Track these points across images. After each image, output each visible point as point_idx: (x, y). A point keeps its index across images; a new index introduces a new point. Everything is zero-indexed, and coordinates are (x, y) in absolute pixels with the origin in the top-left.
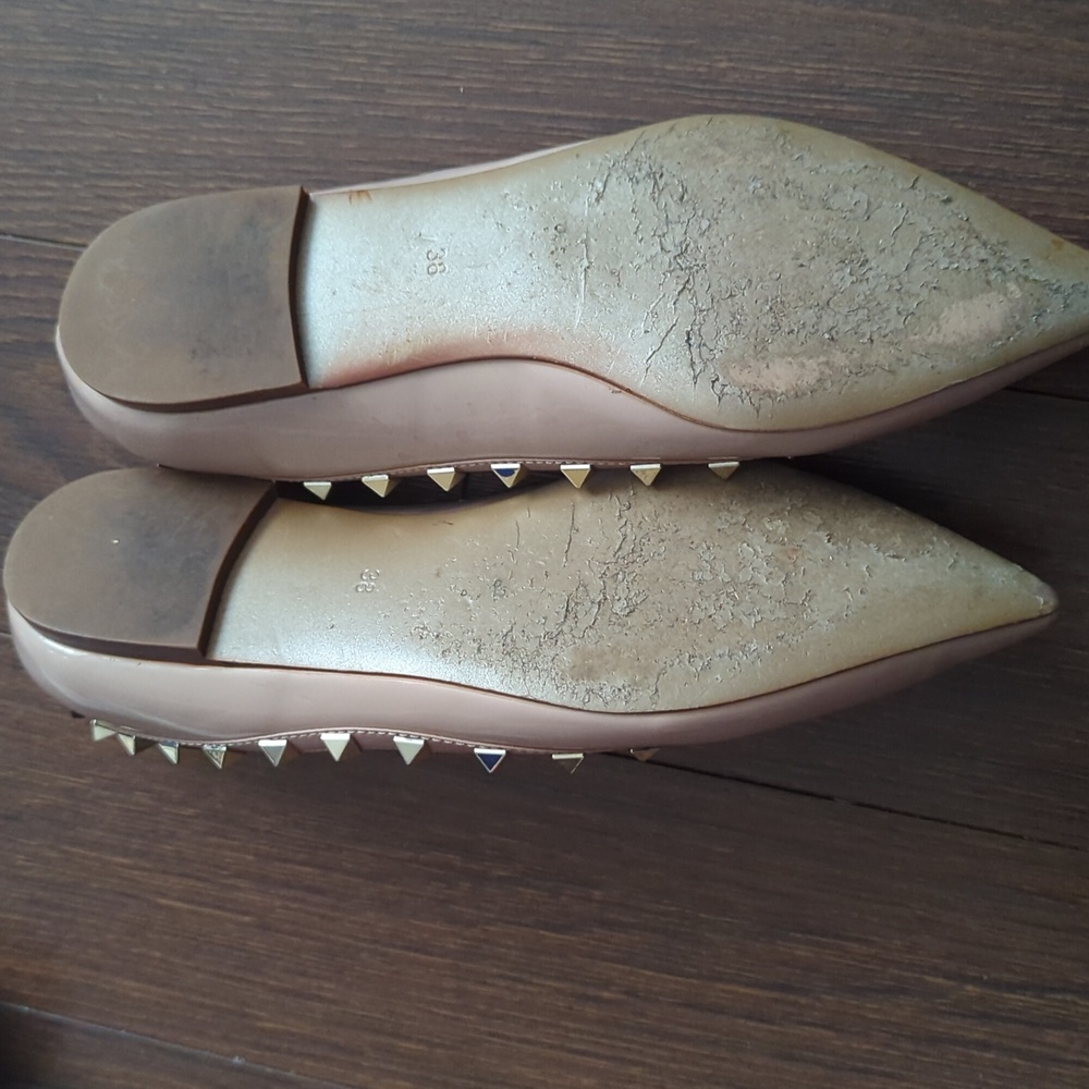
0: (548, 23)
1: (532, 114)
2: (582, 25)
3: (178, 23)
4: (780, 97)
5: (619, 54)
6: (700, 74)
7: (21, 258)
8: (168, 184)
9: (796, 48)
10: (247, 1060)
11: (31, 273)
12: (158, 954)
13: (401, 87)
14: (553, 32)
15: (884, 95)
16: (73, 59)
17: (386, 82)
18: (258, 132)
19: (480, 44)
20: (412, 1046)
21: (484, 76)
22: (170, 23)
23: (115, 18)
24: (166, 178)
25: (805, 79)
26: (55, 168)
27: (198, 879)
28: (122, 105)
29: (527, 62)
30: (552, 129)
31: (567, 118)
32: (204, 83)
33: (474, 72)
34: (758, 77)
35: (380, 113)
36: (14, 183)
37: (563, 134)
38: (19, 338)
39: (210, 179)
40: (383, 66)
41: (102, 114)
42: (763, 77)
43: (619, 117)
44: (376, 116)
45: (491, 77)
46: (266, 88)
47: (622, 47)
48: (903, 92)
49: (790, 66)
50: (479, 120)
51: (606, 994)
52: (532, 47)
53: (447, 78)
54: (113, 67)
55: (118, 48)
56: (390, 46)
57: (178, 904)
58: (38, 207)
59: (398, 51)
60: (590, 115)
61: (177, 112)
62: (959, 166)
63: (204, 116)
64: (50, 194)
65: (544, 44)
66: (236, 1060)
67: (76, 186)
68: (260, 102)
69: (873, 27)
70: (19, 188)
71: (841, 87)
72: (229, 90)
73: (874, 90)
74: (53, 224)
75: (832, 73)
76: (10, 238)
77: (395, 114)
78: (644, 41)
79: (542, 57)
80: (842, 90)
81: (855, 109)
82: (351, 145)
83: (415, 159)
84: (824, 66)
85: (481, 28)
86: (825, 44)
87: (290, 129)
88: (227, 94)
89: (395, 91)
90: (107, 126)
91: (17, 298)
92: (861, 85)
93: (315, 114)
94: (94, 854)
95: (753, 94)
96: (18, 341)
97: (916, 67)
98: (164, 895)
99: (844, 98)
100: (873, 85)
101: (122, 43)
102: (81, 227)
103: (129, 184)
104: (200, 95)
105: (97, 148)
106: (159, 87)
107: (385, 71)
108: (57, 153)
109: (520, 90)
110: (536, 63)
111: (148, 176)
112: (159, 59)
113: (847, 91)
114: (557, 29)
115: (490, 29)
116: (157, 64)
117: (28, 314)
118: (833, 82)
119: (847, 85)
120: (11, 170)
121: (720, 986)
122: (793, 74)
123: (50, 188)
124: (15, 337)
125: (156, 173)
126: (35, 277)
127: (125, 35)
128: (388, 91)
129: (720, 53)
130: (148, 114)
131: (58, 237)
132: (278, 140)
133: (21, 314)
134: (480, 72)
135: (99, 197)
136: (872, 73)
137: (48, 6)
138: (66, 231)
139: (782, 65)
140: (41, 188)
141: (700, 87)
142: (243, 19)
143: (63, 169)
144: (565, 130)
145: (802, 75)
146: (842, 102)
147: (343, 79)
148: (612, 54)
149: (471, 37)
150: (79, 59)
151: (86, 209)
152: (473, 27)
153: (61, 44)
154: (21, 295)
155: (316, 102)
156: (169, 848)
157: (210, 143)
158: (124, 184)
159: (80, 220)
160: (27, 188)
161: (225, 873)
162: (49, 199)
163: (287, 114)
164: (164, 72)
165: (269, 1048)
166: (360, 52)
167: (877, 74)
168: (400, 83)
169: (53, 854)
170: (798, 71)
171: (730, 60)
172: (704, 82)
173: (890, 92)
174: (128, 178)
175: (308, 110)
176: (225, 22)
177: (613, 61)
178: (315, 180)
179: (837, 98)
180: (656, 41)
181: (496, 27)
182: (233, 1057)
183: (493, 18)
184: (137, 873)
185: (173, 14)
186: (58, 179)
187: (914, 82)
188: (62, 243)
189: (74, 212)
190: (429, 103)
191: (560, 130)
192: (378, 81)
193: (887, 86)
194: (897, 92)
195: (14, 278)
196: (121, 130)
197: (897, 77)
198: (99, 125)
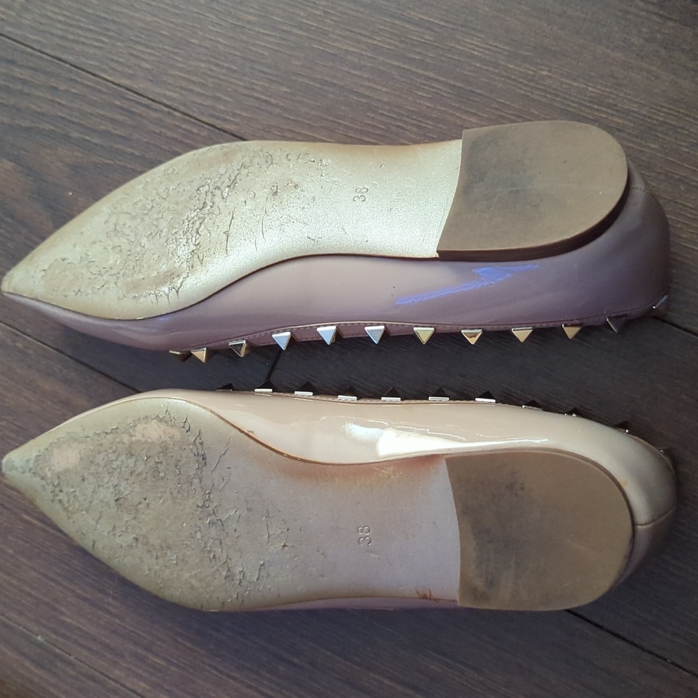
0: (442, 20)
1: (416, 73)
2: (462, 26)
4: (574, 102)
5: (481, 50)
6: (528, 74)
7: (71, 80)
8: (176, 58)
9: (593, 74)
10: (45, 640)
11: (73, 91)
12: (11, 551)
13: (340, 35)
14: (443, 26)
17: (331, 29)
18: (242, 41)
19: (397, 22)
20: (158, 661)
21: (392, 41)
24: (175, 54)
25: (594, 95)
26: (107, 30)
29: (423, 40)
30: (425, 85)
31: (437, 81)
33: (387, 37)
34: (564, 86)
35: (321, 48)
36: (80, 33)
37: (431, 89)
38: (53, 128)
39: (202, 61)
40: (333, 20)
42: (567, 87)
43: (469, 88)
44: (319, 49)
45: (398, 43)
46: (255, 15)
47: (484, 46)
48: (653, 119)
49: (587, 85)
50: (382, 68)
51: (296, 660)
52: (428, 32)
53: (369, 37)
56: (340, 9)
57: (34, 521)
58: (92, 51)
59: (345, 14)
60: (452, 82)
61: (196, 15)
62: (677, 174)
63: (212, 22)
65: (436, 32)
66: (39, 638)
68: (249, 22)
69: (645, 73)
70: (82, 36)
71: (615, 105)
72: (232, 10)
73: (637, 113)
74: (97, 64)
75: (612, 96)
76: (68, 66)
77: (330, 51)
78: (499, 46)
79: (431, 39)
81: (620, 121)
82: (297, 63)
83: (335, 81)
84: (608, 90)
85: (399, 12)
86: (612, 76)
87: (262, 44)
88: (230, 12)
89: (335, 37)
90: (150, 13)
91: (59, 103)
92: (628, 107)
93: (281, 38)
95: (558, 96)
96: (52, 130)
97: (667, 105)
98: (28, 514)
99: (615, 113)
100: (636, 110)
102: (114, 69)
103: (153, 52)
104: (213, 9)
105: (140, 24)
107: (332, 23)
108: (114, 22)
109: (413, 56)
110: (427, 42)
111: (165, 49)
113: (618, 108)
114: (446, 25)
115: (405, 14)
117: (63, 115)
118: (611, 101)
119: (619, 105)
120: (82, 25)
121: (372, 675)
122: (587, 89)
123: (103, 42)
124: (51, 127)
125: (170, 49)
126: (75, 93)
128: (331, 35)
129: (545, 65)
130: (178, 12)
131: (98, 73)
132: (253, 49)
133: (60, 114)
134: (391, 39)
135: (132, 55)
136: (637, 102)
138: (104, 71)
139: (581, 83)
140: (97, 40)
141: (526, 83)
143: (114, 32)
144: (434, 87)
145: (591, 92)
146: (613, 115)
147: (305, 21)
148: (477, 49)
149: (392, 16)
151: (121, 60)
152: (395, 11)
154: (64, 103)
155: (284, 31)
157: (211, 39)
158: (149, 51)
159: (115, 66)
160: (89, 38)
162: (100, 48)
163: (264, 34)
165: (63, 636)
166: (320, 8)
167: (640, 103)
168: (339, 33)
170: (590, 89)
171: (550, 71)
172: (529, 81)
173: (645, 116)
174: (153, 48)
175: (277, 35)
177: (475, 53)
178: (268, 79)
179: (610, 111)
180: (507, 48)
181: (408, 14)
182: (37, 635)
183: (409, 8)
186: (110, 37)
187: (661, 114)
188: (99, 77)
190: (354, 50)
191: (431, 87)
192: (327, 29)
193: (644, 113)
194: (650, 117)
195: (62, 91)
196: (158, 17)
197: (652, 108)
198: (145, 11)
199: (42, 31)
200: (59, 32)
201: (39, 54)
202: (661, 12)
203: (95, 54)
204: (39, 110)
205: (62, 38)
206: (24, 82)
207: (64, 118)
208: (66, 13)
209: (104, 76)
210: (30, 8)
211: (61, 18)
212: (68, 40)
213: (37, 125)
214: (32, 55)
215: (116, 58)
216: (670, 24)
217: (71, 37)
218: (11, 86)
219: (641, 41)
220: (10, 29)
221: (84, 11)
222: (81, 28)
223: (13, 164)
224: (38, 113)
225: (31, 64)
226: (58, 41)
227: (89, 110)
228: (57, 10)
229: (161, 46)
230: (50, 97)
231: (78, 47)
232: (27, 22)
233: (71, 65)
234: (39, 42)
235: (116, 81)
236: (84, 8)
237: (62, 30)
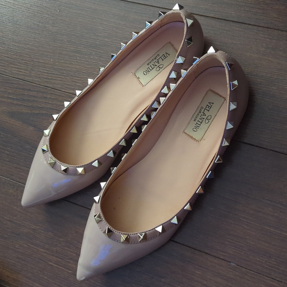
3: (99, 43)
7: (51, 93)
12: (46, 278)
15: (268, 78)
16: (73, 48)
22: (97, 43)
23: (85, 40)
25: (248, 71)
26: (64, 73)
27: (60, 258)
28: (82, 60)
32: (103, 57)
36: (53, 76)
41: (77, 62)
54: (83, 51)
55: (84, 47)
57: (53, 264)
58: (58, 82)
61: (95, 63)
62: (285, 97)
64: (61, 79)
67: (67, 78)
69: (267, 61)
70: (54, 77)
71: (257, 75)
73: (266, 76)
74: (60, 86)
75: (255, 71)
76: (50, 88)
80: (257, 76)
84: (253, 69)
86: (254, 64)
90: (78, 65)
91: (48, 103)
92: (262, 75)
94: (36, 247)
96: (46, 113)
97: (276, 72)
98: (51, 262)
101: (85, 46)
102: (67, 87)
103: (80, 79)
104: (101, 60)
105: (75, 69)
106: (92, 57)
108: (65, 70)
112: (93, 51)
116: (93, 52)
123: (62, 78)
126: (53, 98)
127: (86, 44)
130: (88, 63)
131: (61, 90)
135: (73, 81)
136: (265, 72)
137: (70, 36)
138: (62, 88)
140: (60, 78)
142: (115, 44)
146: (257, 78)
150: (75, 49)
151: (69, 84)
153: (72, 45)
154: (50, 102)
156: (55, 249)
159: (67, 86)
160: (56, 77)
161: (67, 258)
162: (61, 80)
164: (94, 54)
167: (267, 73)
169: (25, 246)
173: (269, 77)
174: (80, 78)
176: (110, 44)
184: (45, 254)
185: (98, 41)
186: (64, 76)
187: (276, 75)
188: (61, 91)
189: (66, 84)
193: (269, 76)
194: (271, 77)
195: (48, 98)
196: (81, 66)
197: (271, 74)
198: (76, 64)
199: (39, 77)
200: (46, 77)
201: (39, 86)
202: (270, 37)
203: (59, 83)
204: (41, 106)
205: (47, 78)
206: (34, 96)
207: (50, 108)
208: (47, 69)
209: (64, 90)
210: (34, 69)
211: (45, 71)
212: (49, 79)
213: (41, 112)
214: (36, 86)
215: (67, 83)
216: (274, 41)
217: (50, 78)
218: (30, 99)
219: (264, 49)
220: (27, 78)
221: (53, 68)
222: (53, 74)
223: (33, 128)
224: (40, 107)
225: (36, 90)
226: (45, 80)
227: (59, 104)
228: (44, 69)
229: (83, 76)
230: (44, 101)
231: (53, 81)
232: (33, 74)
233: (51, 88)
234: (38, 81)
235: (68, 92)
236: (53, 66)
237: (46, 76)
